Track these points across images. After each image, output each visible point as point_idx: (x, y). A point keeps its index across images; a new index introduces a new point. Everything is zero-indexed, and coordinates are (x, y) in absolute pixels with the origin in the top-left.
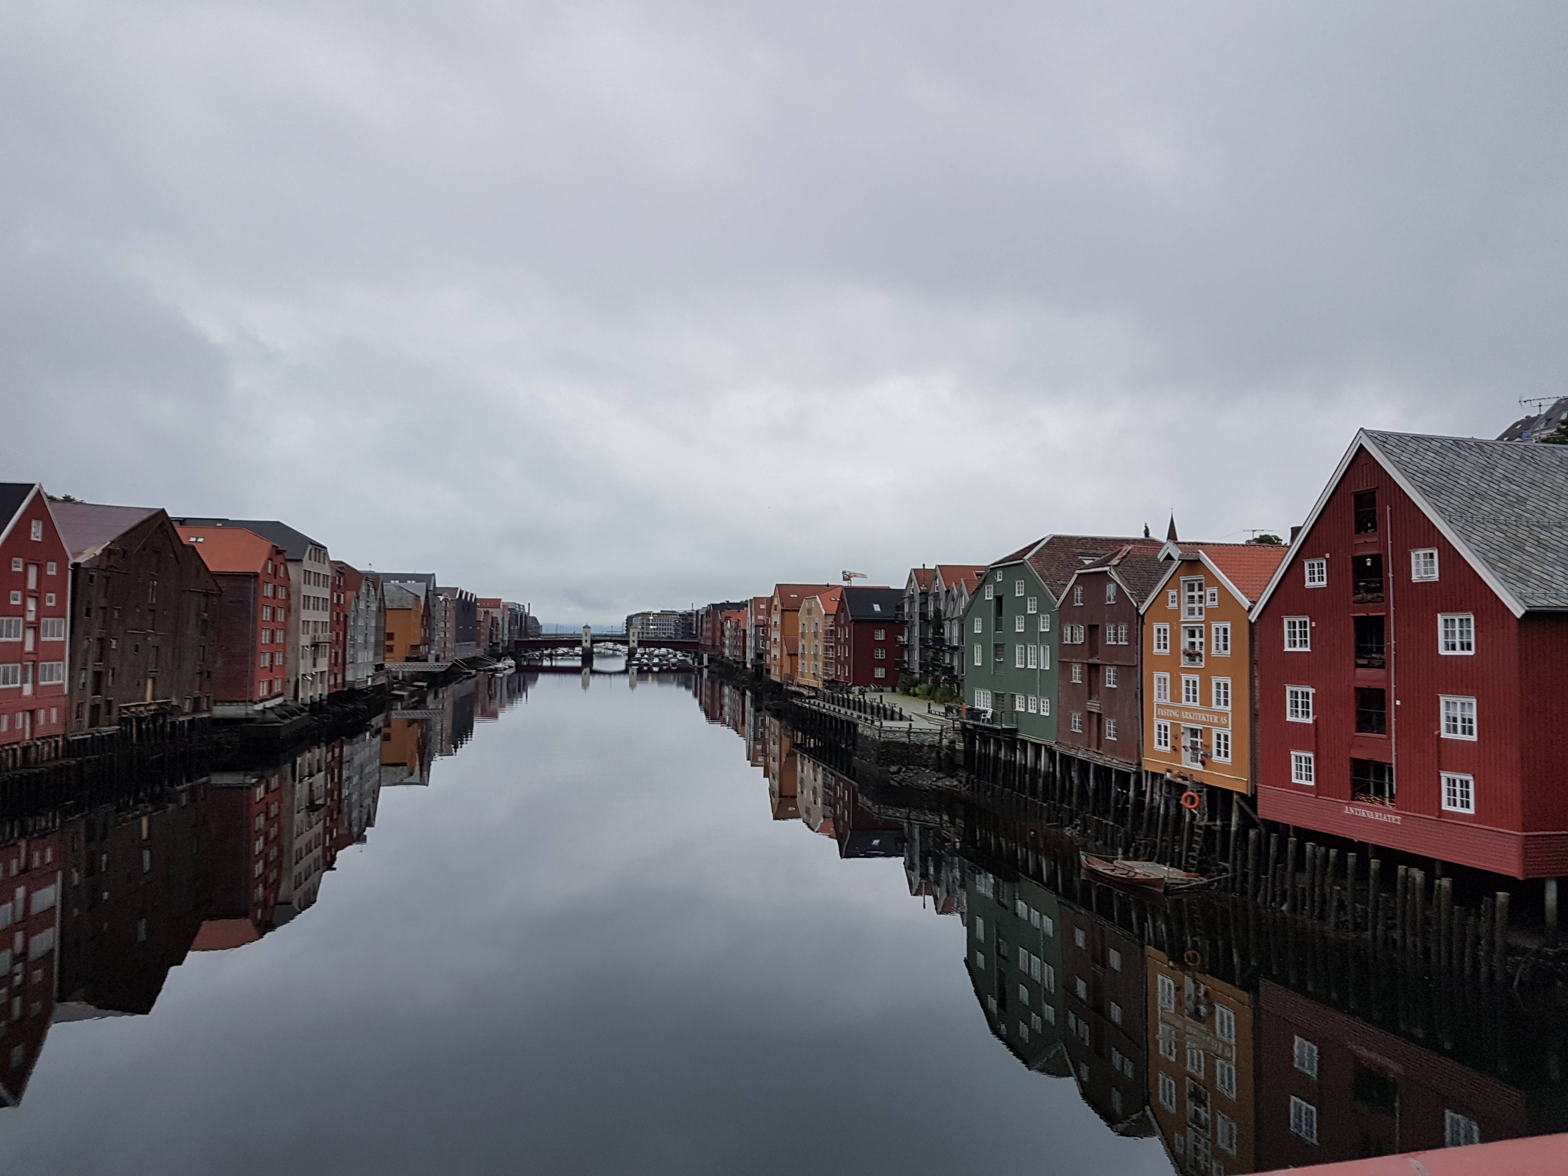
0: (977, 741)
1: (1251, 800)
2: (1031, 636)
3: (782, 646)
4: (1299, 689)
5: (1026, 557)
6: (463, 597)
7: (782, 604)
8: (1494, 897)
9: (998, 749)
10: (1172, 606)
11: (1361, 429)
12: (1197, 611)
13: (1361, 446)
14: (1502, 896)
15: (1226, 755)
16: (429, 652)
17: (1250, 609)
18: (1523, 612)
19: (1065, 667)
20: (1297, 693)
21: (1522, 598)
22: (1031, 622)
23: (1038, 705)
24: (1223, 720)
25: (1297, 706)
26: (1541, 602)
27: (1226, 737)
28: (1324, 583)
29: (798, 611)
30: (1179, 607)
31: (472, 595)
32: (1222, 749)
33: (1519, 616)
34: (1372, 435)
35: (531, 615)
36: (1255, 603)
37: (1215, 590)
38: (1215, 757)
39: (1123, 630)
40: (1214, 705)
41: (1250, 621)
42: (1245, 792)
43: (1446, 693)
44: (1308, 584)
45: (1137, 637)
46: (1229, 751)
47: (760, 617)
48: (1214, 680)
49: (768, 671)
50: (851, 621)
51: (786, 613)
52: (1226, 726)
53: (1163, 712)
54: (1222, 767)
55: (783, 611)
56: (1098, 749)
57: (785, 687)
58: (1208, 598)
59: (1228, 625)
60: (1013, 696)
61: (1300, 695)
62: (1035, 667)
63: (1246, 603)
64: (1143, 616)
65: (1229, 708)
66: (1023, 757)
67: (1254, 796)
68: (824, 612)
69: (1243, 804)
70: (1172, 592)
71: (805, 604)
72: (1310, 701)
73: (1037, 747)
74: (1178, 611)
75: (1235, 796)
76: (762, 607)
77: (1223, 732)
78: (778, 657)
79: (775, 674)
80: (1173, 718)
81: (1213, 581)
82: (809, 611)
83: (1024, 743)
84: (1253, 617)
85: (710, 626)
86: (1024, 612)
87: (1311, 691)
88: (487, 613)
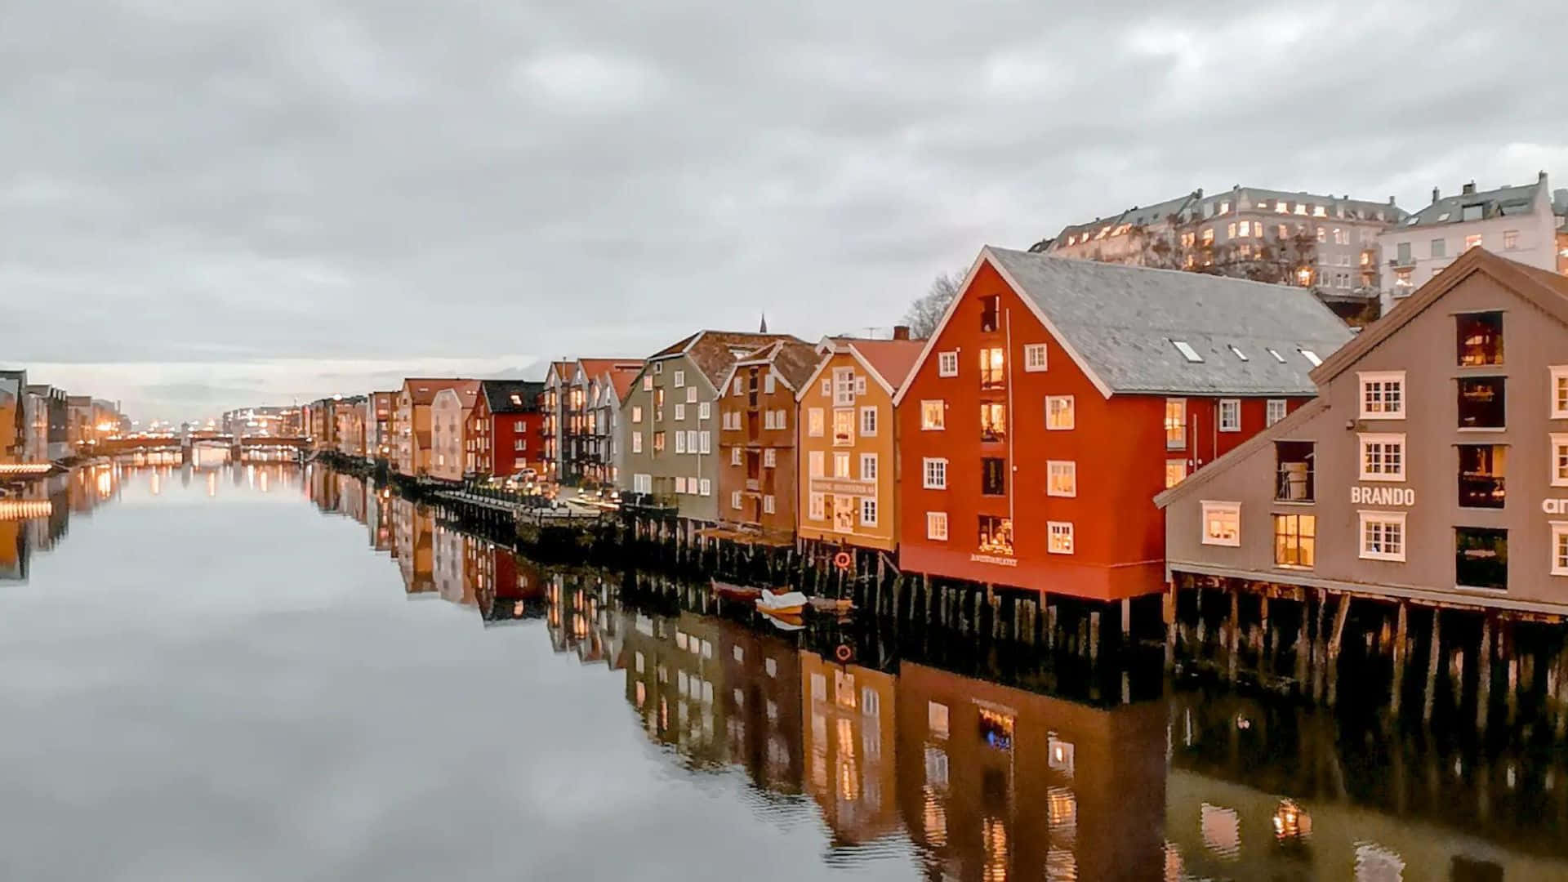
0: (637, 523)
1: (894, 557)
2: (691, 422)
3: (413, 439)
4: (936, 461)
5: (685, 350)
6: (55, 395)
7: (413, 399)
8: (1089, 617)
9: (659, 529)
10: (825, 393)
11: (986, 246)
12: (847, 398)
13: (986, 260)
14: (1095, 616)
15: (873, 519)
16: (23, 454)
17: (894, 395)
18: (1111, 394)
19: (725, 449)
20: (932, 464)
21: (1109, 384)
22: (692, 409)
23: (699, 485)
24: (870, 490)
25: (933, 475)
26: (1125, 387)
27: (873, 505)
28: (955, 373)
29: (430, 404)
30: (832, 393)
31: (63, 392)
32: (870, 515)
33: (1107, 397)
34: (996, 252)
35: (122, 413)
36: (897, 390)
37: (863, 379)
38: (864, 522)
39: (782, 414)
40: (863, 478)
41: (894, 405)
42: (889, 550)
43: (1051, 459)
44: (942, 374)
45: (794, 422)
46: (876, 515)
47: (382, 412)
48: (863, 456)
49: (396, 466)
50: (491, 414)
51: (417, 407)
52: (873, 495)
53: (818, 486)
54: (868, 529)
55: (414, 405)
56: (758, 521)
57: (418, 481)
58: (858, 385)
59: (875, 409)
60: (673, 479)
61: (935, 466)
62: (695, 452)
63: (890, 390)
64: (799, 403)
65: (876, 480)
66: (682, 534)
67: (897, 551)
68: (461, 406)
69: (887, 559)
70: (825, 382)
71: (440, 397)
72: (944, 470)
73: (697, 524)
74: (831, 398)
75: (881, 554)
76: (384, 401)
77: (870, 500)
78: (410, 451)
79: (406, 468)
80: (826, 491)
81: (861, 371)
82: (444, 404)
83: (684, 521)
84: (896, 401)
85: (321, 422)
86: (683, 401)
87: (944, 461)
88: (77, 411)
